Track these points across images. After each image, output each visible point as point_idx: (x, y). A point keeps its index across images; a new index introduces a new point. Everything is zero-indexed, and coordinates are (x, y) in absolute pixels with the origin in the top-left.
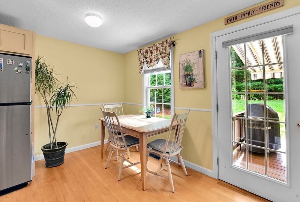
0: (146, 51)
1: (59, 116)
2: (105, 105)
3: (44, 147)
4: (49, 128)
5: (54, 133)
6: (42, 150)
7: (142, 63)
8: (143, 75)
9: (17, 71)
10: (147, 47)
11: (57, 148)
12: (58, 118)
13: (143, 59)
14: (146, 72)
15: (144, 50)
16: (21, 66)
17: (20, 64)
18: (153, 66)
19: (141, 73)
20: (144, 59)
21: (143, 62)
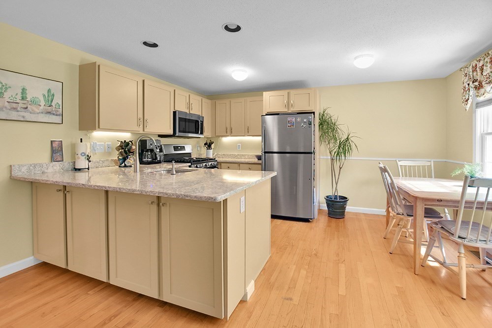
0: (474, 69)
1: (340, 168)
2: (399, 161)
3: (327, 197)
4: (332, 179)
5: (336, 184)
6: (325, 199)
7: (466, 90)
8: (472, 113)
9: (303, 126)
10: (475, 61)
11: (338, 200)
12: (340, 170)
13: (469, 84)
14: (479, 105)
15: (471, 67)
16: (305, 122)
17: (305, 120)
18: (484, 94)
19: (467, 109)
20: (471, 83)
21: (469, 89)
